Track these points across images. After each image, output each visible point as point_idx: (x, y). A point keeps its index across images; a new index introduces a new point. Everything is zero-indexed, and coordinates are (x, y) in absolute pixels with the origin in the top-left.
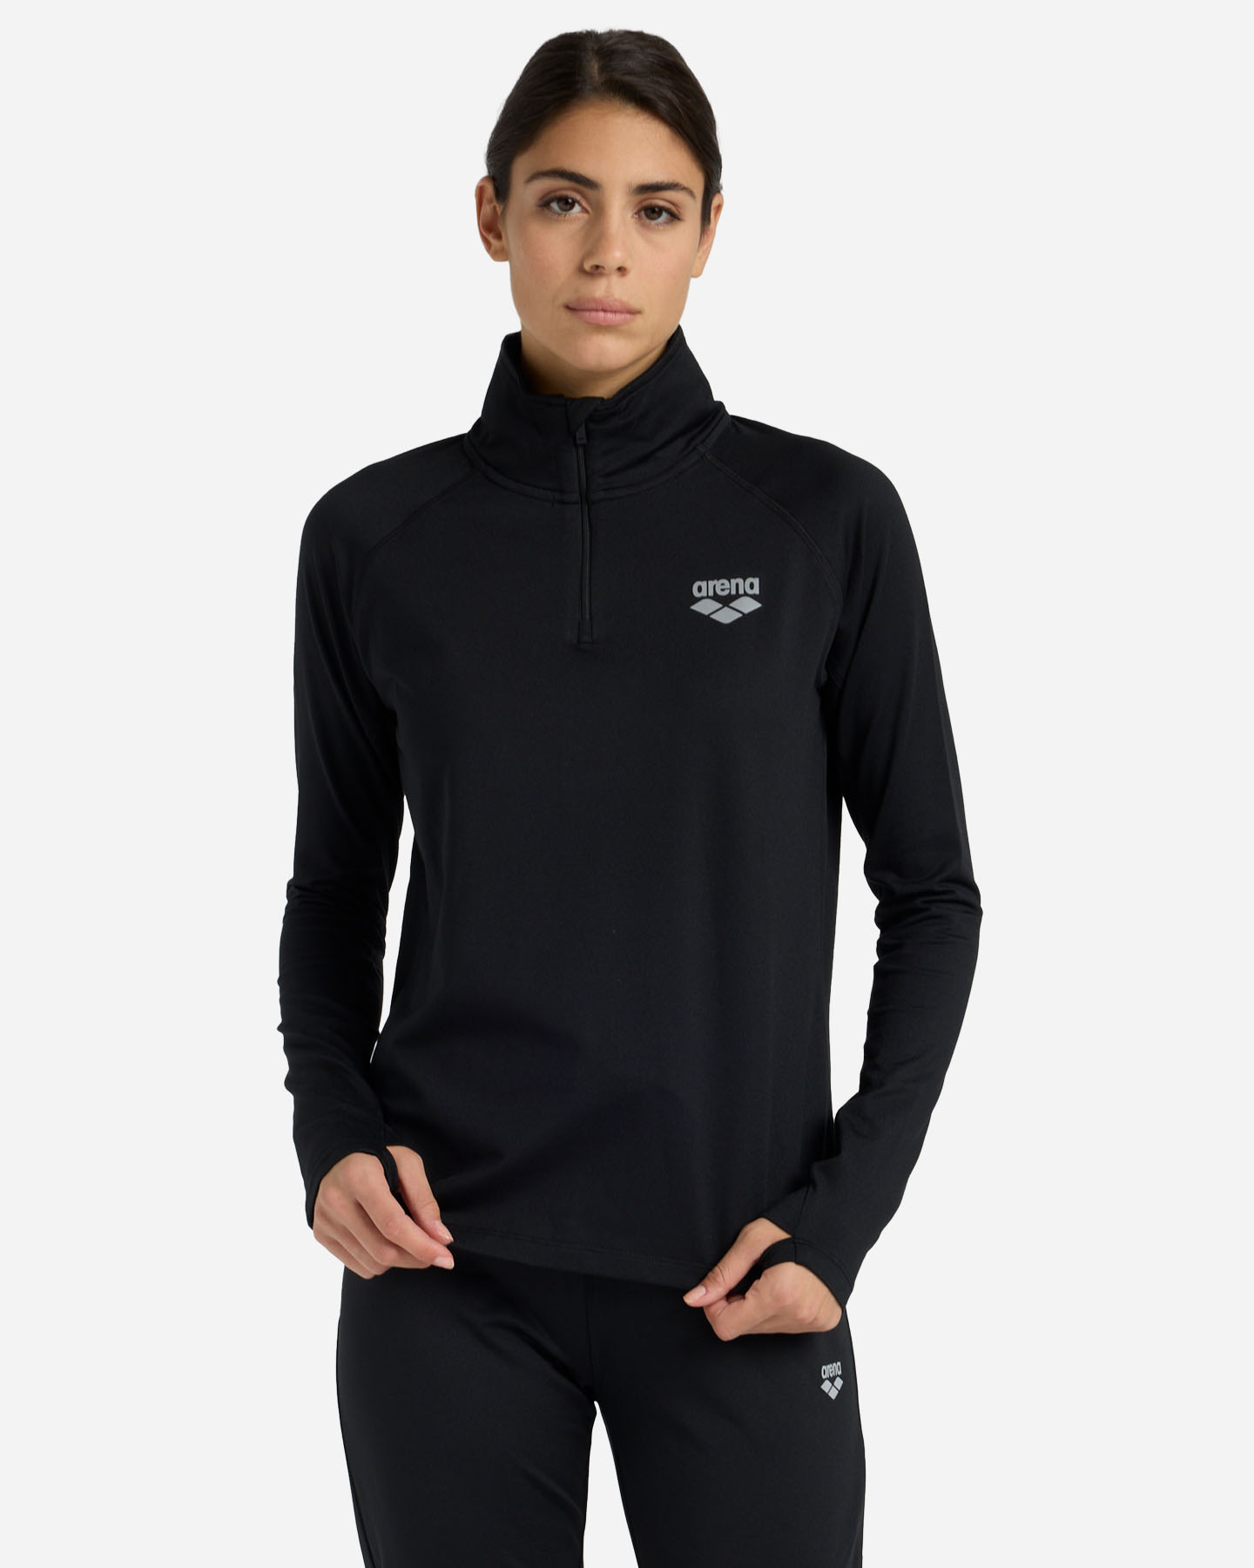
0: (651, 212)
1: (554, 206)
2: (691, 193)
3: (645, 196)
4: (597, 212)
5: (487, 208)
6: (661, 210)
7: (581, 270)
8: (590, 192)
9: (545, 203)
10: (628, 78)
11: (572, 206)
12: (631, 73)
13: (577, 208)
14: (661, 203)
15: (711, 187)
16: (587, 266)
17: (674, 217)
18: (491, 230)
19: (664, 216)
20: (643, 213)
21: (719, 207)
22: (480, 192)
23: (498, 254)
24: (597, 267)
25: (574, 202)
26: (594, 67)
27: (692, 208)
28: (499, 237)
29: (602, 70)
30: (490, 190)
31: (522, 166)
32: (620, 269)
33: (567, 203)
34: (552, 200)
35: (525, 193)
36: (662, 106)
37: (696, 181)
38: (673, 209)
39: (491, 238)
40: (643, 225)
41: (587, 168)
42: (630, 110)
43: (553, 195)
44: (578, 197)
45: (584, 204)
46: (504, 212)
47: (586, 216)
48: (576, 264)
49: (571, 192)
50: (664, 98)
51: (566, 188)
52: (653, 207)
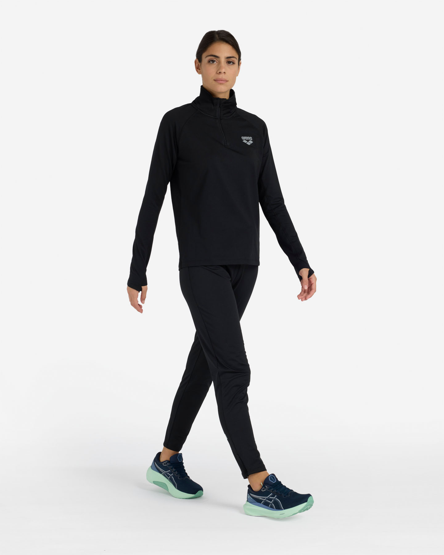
0: (229, 62)
1: (211, 62)
2: (236, 59)
3: (228, 59)
4: (219, 63)
5: (197, 64)
6: (231, 62)
7: (217, 73)
8: (218, 59)
9: (209, 62)
10: (223, 37)
11: (214, 62)
13: (215, 62)
14: (231, 61)
15: (239, 59)
16: (218, 72)
17: (234, 63)
18: (198, 68)
19: (232, 63)
20: (227, 63)
21: (241, 63)
22: (195, 62)
23: (199, 73)
24: (220, 72)
25: (215, 61)
26: (217, 36)
27: (236, 61)
28: (200, 70)
29: (218, 36)
30: (197, 61)
31: (204, 55)
32: (224, 73)
33: (213, 61)
34: (210, 61)
35: (205, 60)
37: (237, 57)
38: (233, 62)
39: (198, 70)
40: (228, 65)
41: (217, 54)
42: (225, 43)
43: (211, 60)
44: (216, 60)
45: (217, 61)
46: (201, 65)
47: (217, 64)
48: (216, 72)
49: (214, 59)
50: (231, 41)
51: (213, 58)
52: (229, 61)
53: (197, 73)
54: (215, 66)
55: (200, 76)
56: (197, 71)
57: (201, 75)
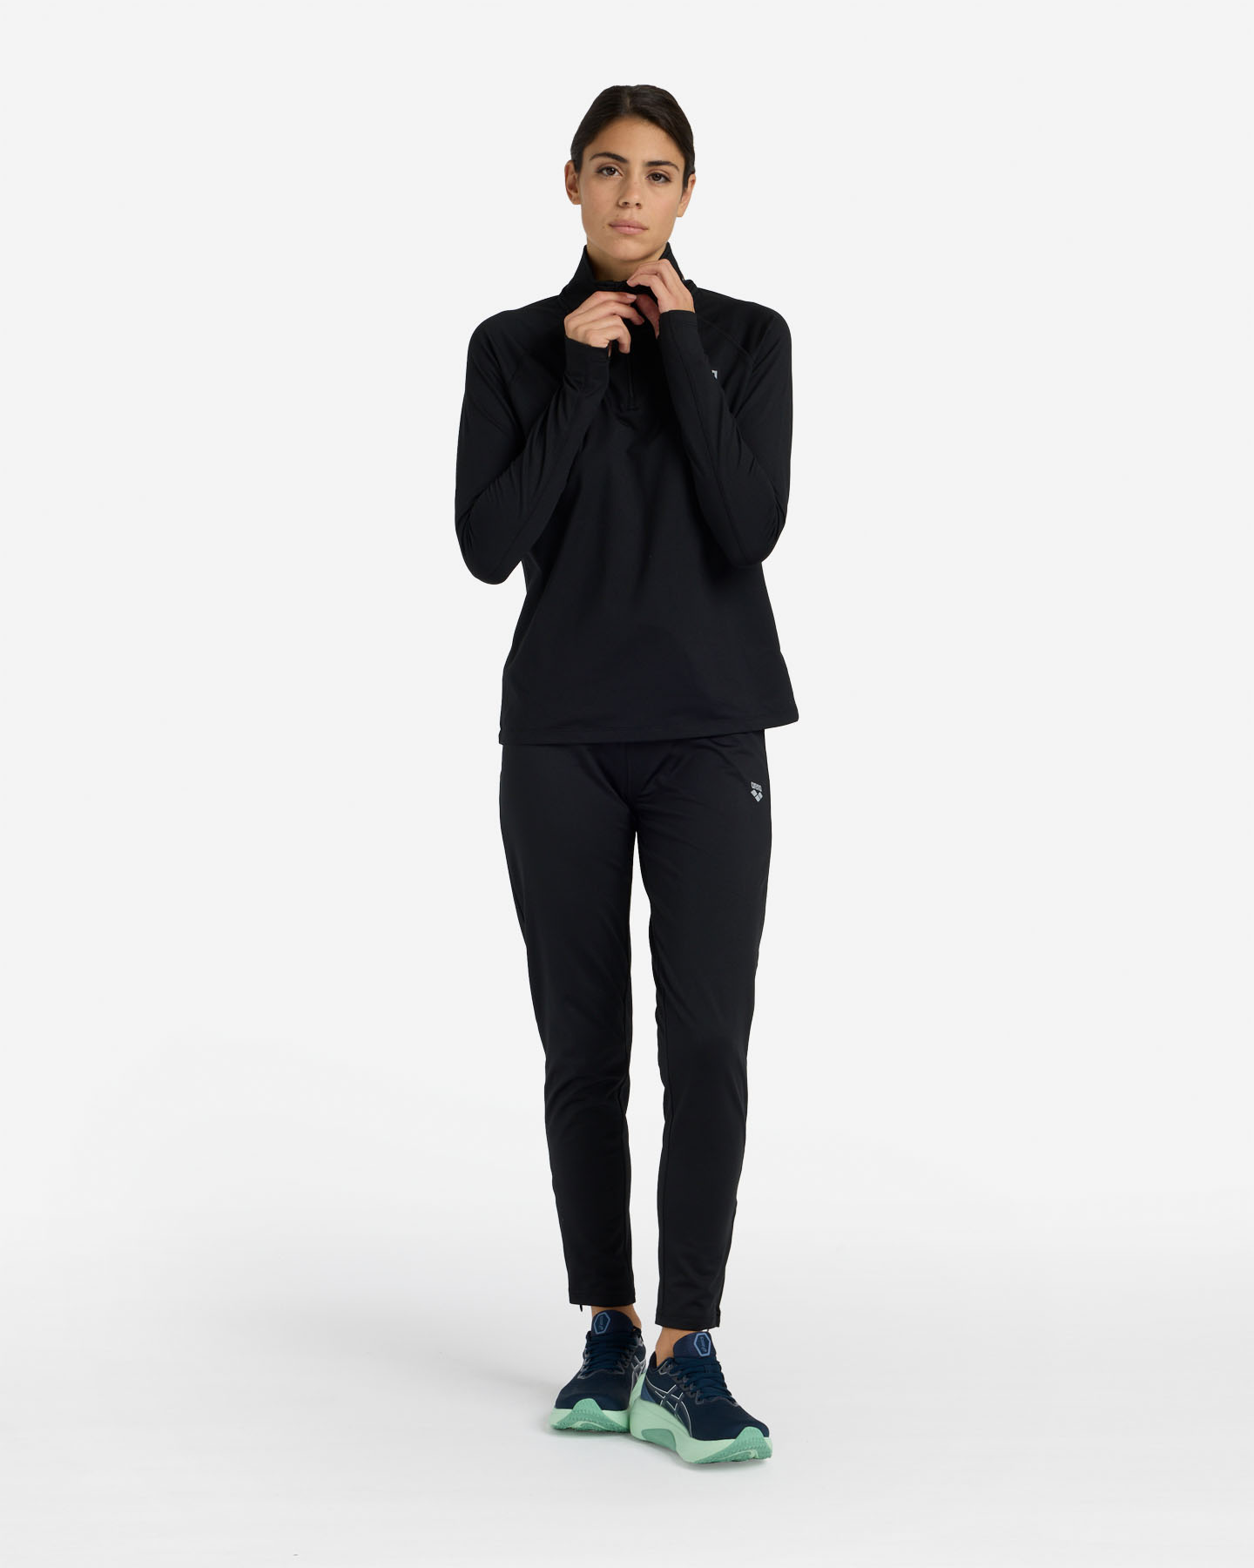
0: (655, 177)
1: (605, 172)
2: (677, 170)
3: (652, 167)
4: (627, 175)
5: (571, 177)
6: (661, 176)
7: (618, 205)
8: (621, 164)
9: (600, 171)
10: (645, 107)
11: (614, 173)
12: (647, 104)
13: (617, 173)
14: (661, 172)
15: (689, 170)
16: (621, 203)
17: (668, 180)
18: (572, 188)
19: (662, 179)
20: (651, 177)
21: (693, 181)
22: (567, 168)
23: (575, 200)
24: (626, 203)
25: (615, 170)
26: (627, 102)
27: (677, 177)
28: (576, 192)
29: (631, 103)
30: (572, 167)
31: (588, 152)
32: (637, 204)
33: (611, 171)
34: (603, 169)
35: (590, 165)
36: (663, 121)
37: (679, 161)
38: (668, 175)
39: (573, 193)
40: (652, 184)
41: (622, 153)
42: (646, 122)
43: (604, 167)
44: (617, 168)
45: (620, 170)
46: (578, 178)
47: (622, 177)
48: (615, 202)
49: (614, 165)
50: (665, 118)
51: (610, 163)
52: (656, 174)
53: (570, 202)
54: (616, 183)
55: (577, 209)
56: (570, 196)
57: (579, 207)
